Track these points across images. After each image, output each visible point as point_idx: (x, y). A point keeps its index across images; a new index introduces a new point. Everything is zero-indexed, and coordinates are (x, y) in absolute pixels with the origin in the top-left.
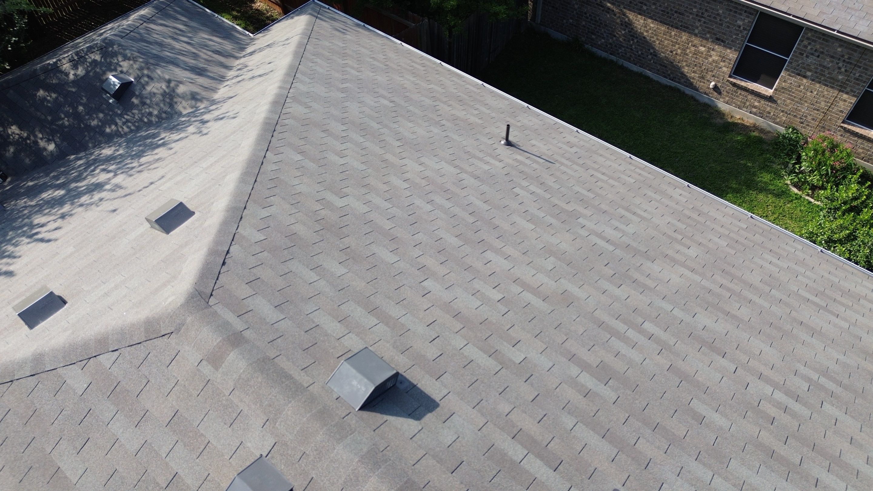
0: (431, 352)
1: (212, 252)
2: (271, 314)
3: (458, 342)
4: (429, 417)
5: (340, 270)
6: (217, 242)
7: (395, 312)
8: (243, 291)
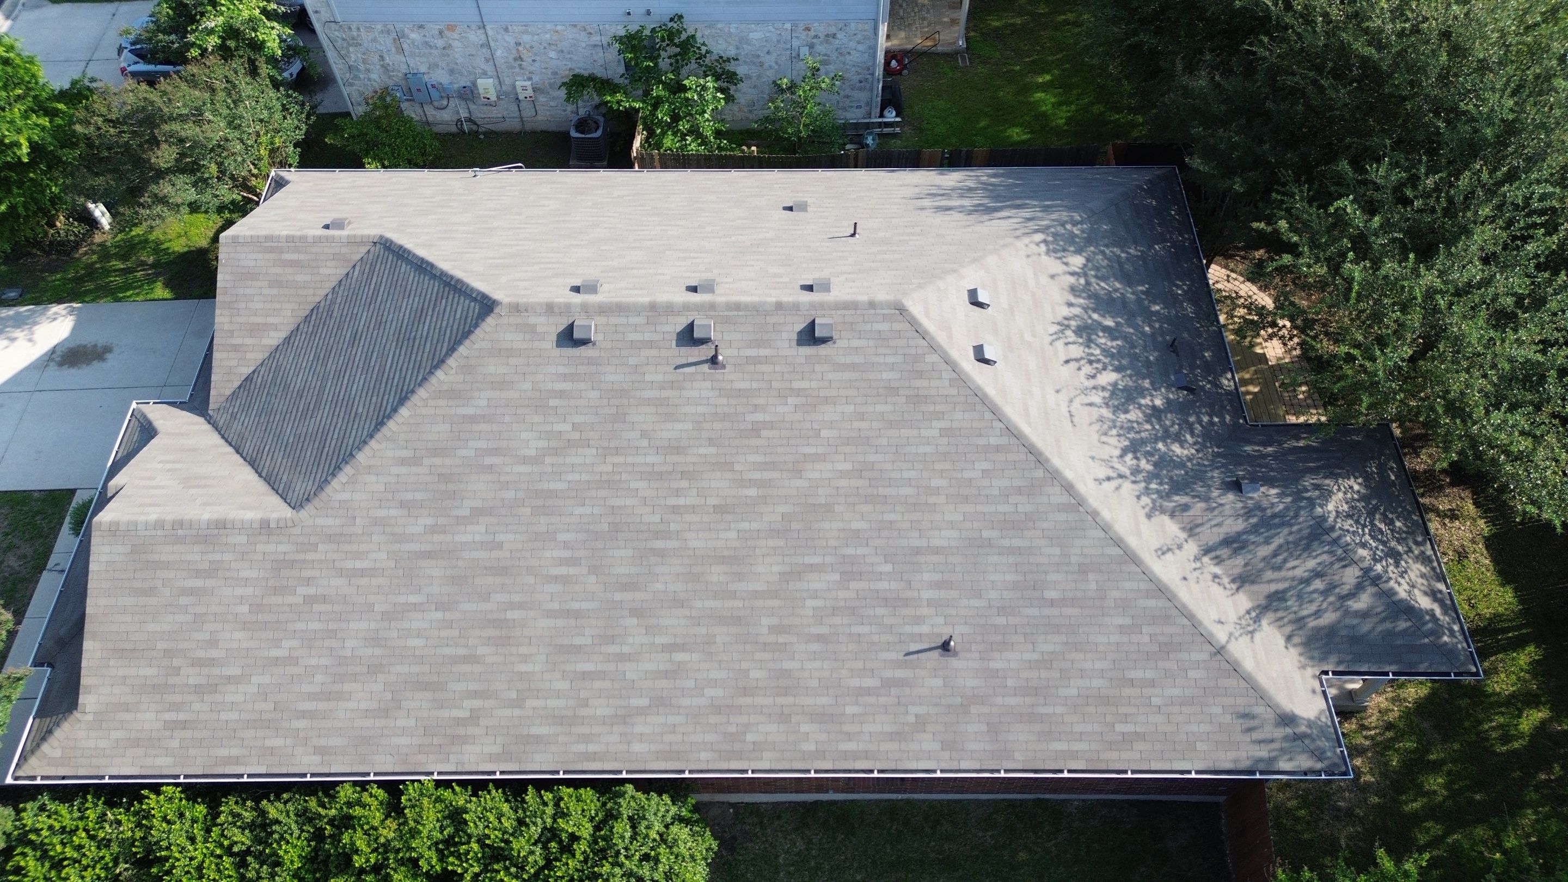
0: (818, 368)
1: (926, 332)
2: (877, 327)
3: (814, 384)
4: (795, 337)
5: (885, 376)
6: (932, 338)
7: (847, 375)
8: (897, 326)
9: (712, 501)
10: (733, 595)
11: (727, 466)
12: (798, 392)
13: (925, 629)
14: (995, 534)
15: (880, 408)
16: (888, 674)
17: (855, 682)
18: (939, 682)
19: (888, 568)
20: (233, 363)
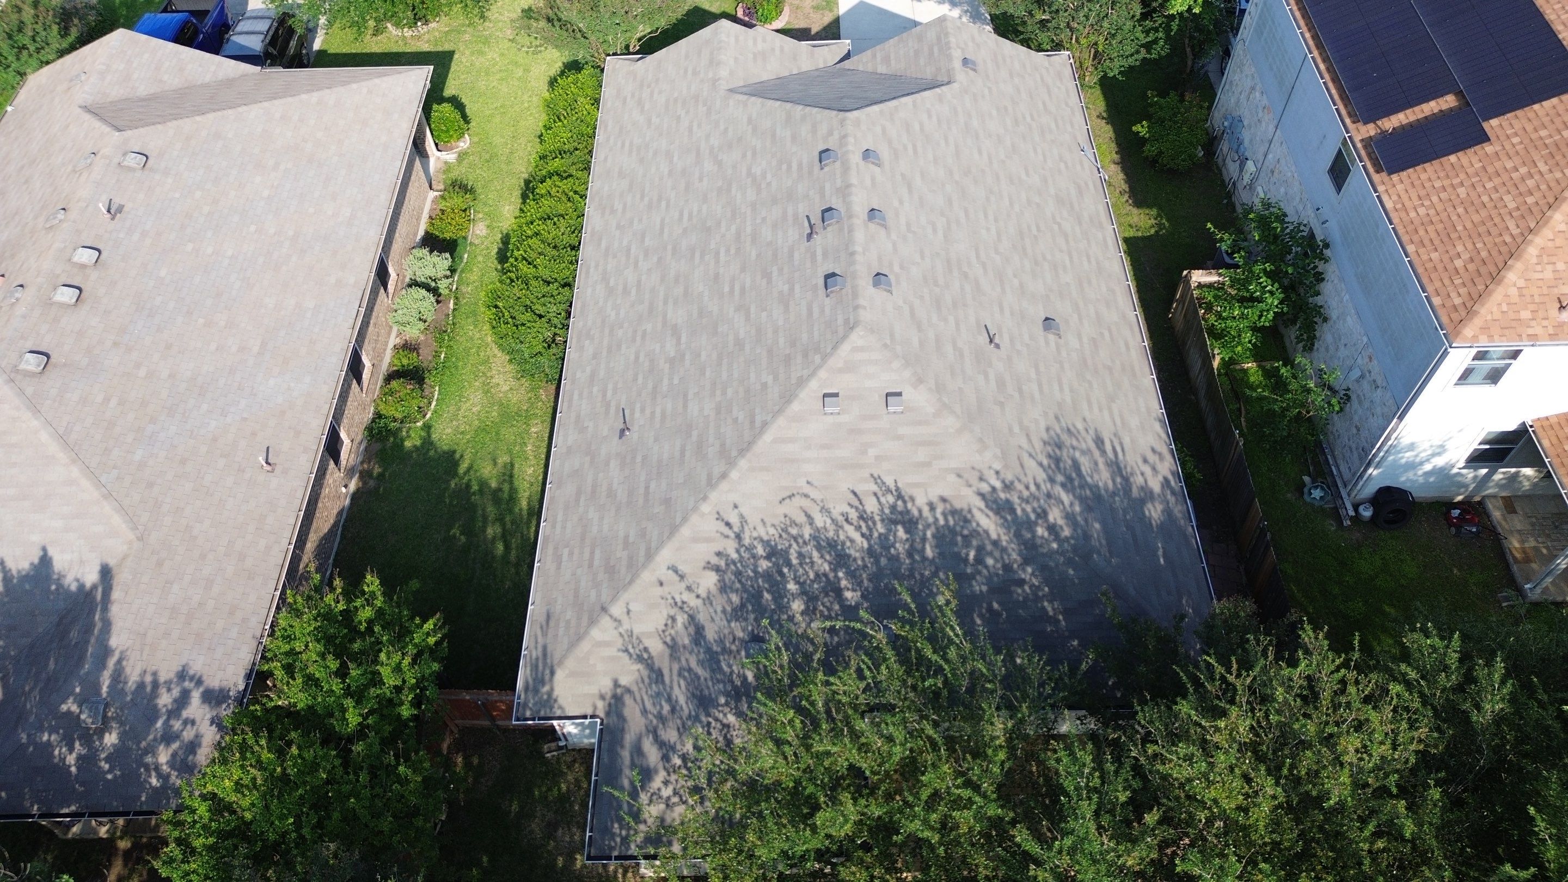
0: (809, 293)
1: (837, 349)
3: (797, 296)
4: (830, 271)
5: (804, 335)
6: (833, 354)
7: (804, 312)
8: (841, 329)
9: (721, 270)
10: (665, 303)
11: (743, 270)
12: (792, 289)
13: (637, 415)
14: (694, 438)
15: (782, 341)
16: (613, 404)
17: (610, 386)
18: (605, 433)
19: (676, 381)
20: (864, 60)
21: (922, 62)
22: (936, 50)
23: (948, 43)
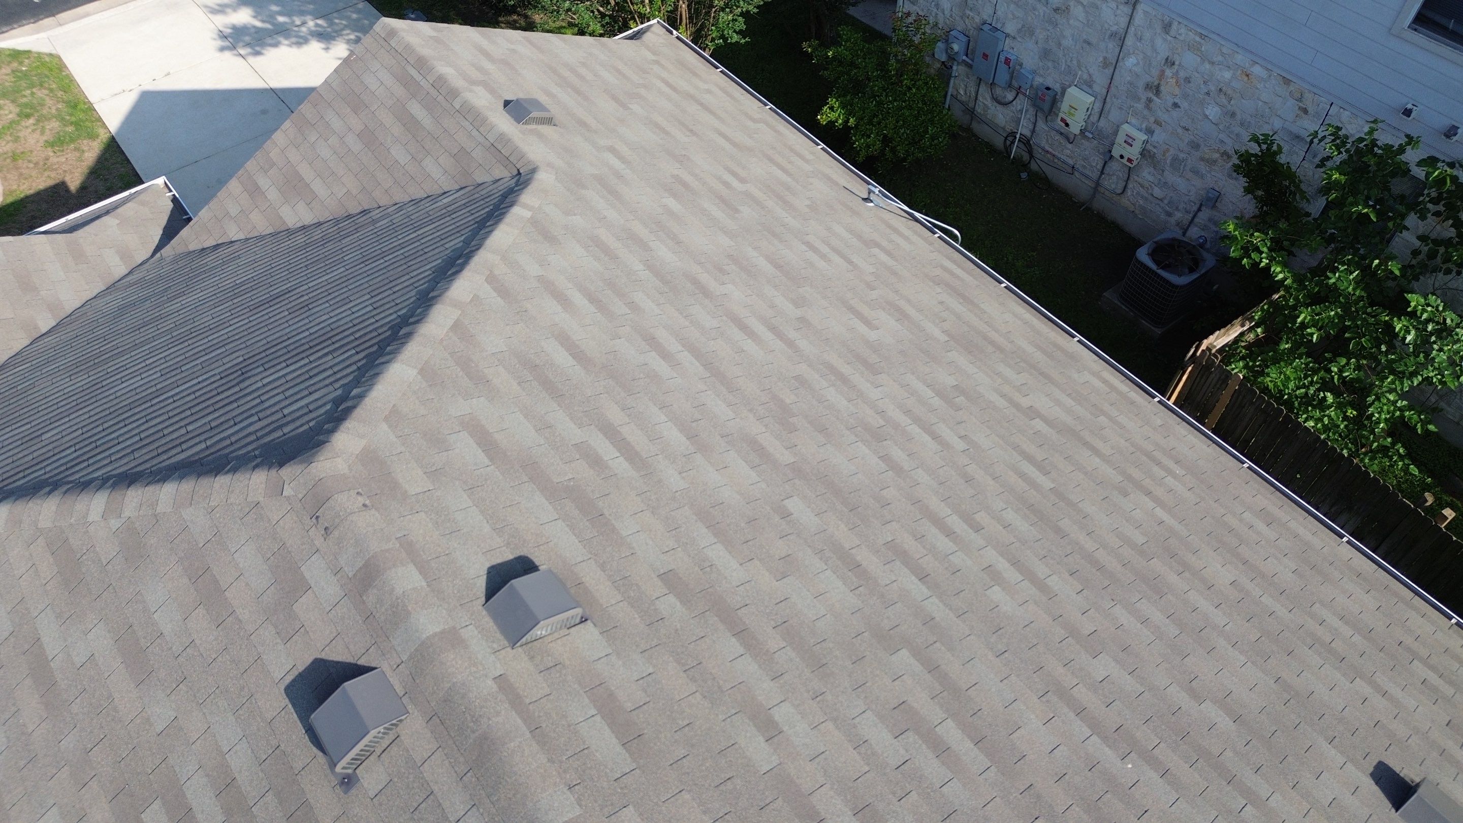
20: (234, 210)
21: (399, 154)
22: (417, 110)
23: (440, 82)
